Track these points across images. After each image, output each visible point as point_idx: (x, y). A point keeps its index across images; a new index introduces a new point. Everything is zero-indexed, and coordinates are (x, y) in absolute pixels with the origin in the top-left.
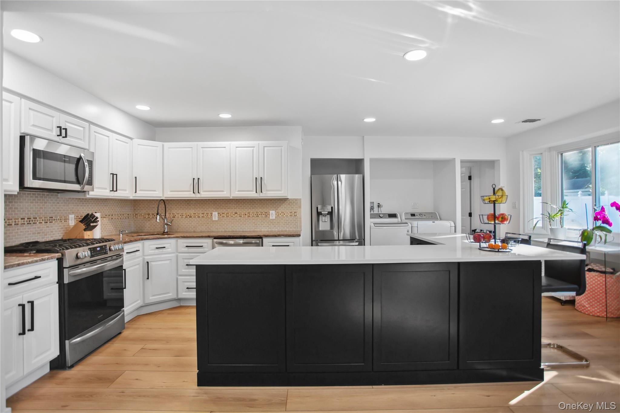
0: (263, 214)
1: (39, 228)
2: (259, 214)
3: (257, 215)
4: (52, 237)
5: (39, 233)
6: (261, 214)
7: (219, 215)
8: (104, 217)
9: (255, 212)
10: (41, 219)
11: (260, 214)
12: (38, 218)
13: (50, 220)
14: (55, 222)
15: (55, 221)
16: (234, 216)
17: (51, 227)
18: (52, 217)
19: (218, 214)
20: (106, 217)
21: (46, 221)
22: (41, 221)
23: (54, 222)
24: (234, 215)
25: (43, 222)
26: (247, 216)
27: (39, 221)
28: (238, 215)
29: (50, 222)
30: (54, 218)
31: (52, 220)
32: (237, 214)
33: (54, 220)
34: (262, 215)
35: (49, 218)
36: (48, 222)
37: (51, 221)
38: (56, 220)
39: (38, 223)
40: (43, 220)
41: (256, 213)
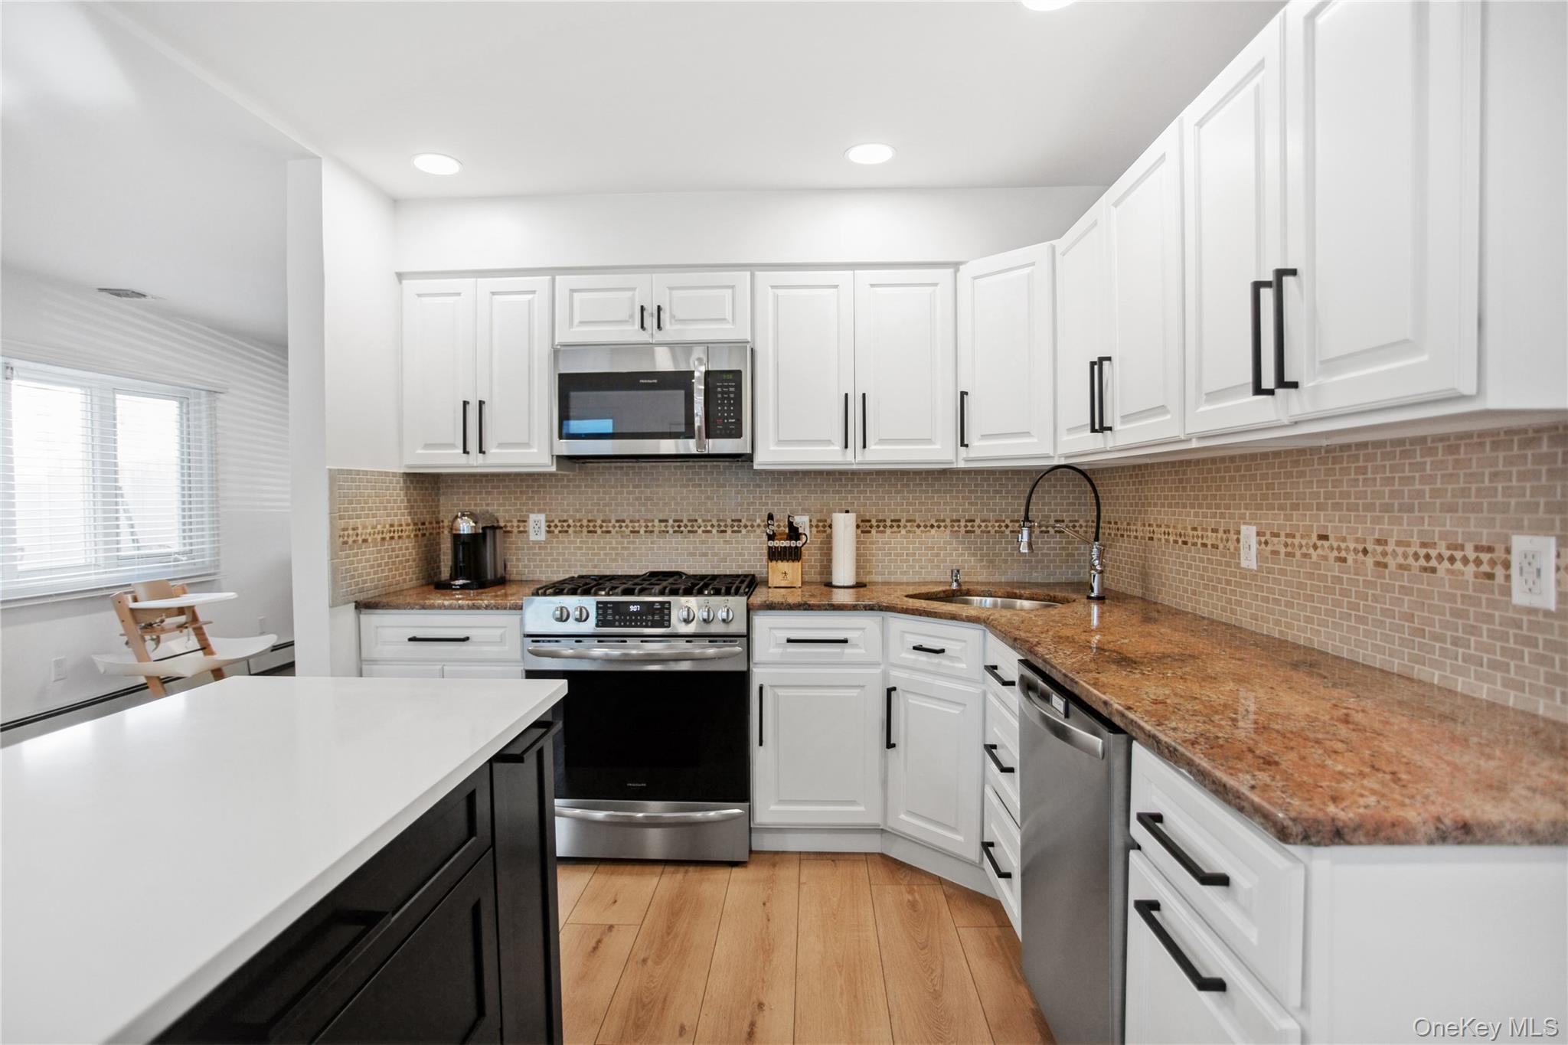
0: (1465, 561)
1: (703, 542)
2: (1440, 558)
3: (1428, 557)
4: (740, 567)
5: (705, 555)
6: (1452, 560)
7: (1260, 543)
8: (932, 526)
9: (1415, 540)
10: (709, 524)
11: (1447, 553)
12: (700, 521)
13: (732, 526)
14: (748, 532)
15: (749, 528)
16: (1314, 555)
17: (737, 542)
18: (740, 521)
19: (1258, 534)
20: (939, 527)
21: (723, 528)
22: (709, 528)
23: (744, 531)
24: (1315, 547)
25: (714, 531)
26: (1370, 561)
27: (703, 528)
28: (1332, 548)
29: (733, 532)
30: (744, 521)
31: (739, 526)
32: (1326, 544)
33: (746, 526)
34: (1458, 565)
35: (729, 522)
36: (729, 530)
37: (736, 528)
38: (752, 526)
39: (700, 531)
40: (712, 526)
41: (1424, 545)
